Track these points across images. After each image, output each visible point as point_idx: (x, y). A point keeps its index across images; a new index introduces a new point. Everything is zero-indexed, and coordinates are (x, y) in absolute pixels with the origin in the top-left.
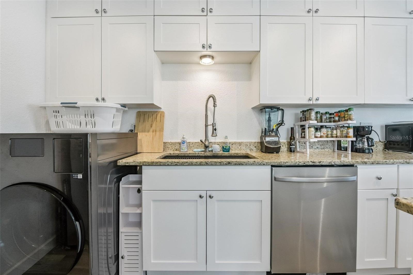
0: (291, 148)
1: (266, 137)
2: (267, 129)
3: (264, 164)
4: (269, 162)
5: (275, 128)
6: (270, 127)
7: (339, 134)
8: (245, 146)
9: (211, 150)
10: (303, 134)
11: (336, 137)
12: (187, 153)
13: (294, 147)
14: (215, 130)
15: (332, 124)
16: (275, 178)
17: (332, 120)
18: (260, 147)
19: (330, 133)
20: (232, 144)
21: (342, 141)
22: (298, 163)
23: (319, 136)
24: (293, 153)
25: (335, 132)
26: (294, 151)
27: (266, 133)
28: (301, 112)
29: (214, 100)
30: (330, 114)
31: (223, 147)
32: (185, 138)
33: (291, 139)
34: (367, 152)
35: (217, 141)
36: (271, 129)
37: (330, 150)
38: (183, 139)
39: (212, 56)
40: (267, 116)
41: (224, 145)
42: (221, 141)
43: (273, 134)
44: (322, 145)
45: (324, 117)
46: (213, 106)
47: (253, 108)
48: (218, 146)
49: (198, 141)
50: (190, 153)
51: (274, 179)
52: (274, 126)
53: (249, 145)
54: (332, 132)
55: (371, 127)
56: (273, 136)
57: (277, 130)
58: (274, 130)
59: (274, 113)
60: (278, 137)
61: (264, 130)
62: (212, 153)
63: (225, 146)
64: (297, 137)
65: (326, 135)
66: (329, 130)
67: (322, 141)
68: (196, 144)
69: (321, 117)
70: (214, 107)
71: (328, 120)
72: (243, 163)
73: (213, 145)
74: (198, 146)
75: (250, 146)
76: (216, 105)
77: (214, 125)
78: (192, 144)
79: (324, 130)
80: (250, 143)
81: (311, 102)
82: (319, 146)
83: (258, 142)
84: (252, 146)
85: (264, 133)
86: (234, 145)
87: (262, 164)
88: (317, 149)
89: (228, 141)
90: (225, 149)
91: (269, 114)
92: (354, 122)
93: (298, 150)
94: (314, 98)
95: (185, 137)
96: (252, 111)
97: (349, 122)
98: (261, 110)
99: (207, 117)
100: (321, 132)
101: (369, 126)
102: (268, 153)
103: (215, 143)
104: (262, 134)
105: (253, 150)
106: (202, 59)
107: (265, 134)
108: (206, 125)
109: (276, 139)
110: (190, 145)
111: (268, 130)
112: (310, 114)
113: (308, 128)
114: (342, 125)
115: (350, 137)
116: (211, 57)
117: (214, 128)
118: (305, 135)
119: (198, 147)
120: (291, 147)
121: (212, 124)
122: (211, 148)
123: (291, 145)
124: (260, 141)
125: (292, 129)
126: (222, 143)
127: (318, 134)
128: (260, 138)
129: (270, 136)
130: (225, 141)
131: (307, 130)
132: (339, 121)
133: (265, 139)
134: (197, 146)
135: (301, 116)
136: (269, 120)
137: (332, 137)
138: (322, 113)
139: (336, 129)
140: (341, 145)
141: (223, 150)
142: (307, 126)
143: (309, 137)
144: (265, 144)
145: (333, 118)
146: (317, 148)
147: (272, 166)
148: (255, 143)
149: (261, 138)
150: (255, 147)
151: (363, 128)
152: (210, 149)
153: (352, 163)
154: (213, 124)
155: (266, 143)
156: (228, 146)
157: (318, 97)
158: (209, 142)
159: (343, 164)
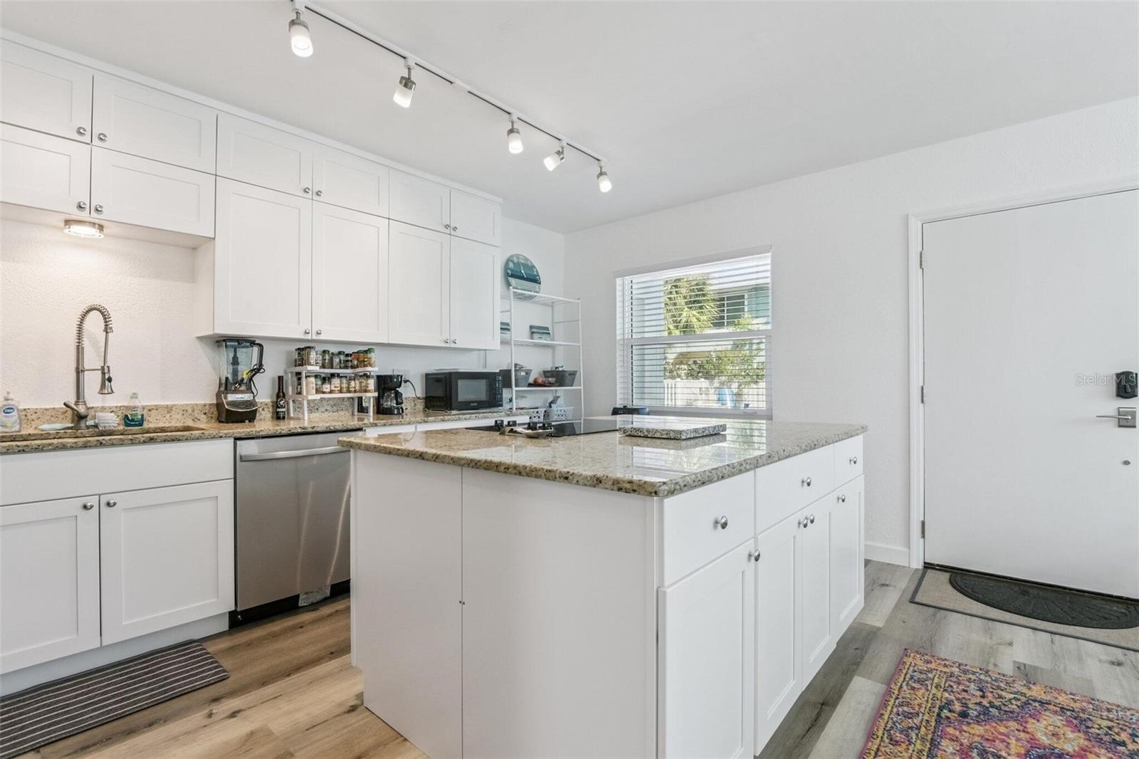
0: (278, 412)
1: (227, 393)
2: (230, 378)
3: (221, 437)
4: (229, 433)
5: (245, 376)
6: (237, 375)
7: (357, 388)
8: (181, 414)
9: (93, 424)
10: (299, 387)
11: (355, 392)
12: (22, 435)
13: (284, 410)
14: (110, 380)
15: (349, 371)
16: (241, 457)
17: (350, 364)
18: (216, 413)
19: (345, 385)
20: (150, 410)
21: (364, 398)
22: (279, 431)
23: (328, 390)
24: (282, 421)
25: (353, 383)
26: (284, 418)
27: (227, 386)
28: (296, 350)
29: (105, 319)
30: (347, 355)
31: (126, 416)
32: (12, 400)
33: (278, 396)
34: (396, 413)
35: (109, 405)
36: (240, 378)
37: (347, 414)
38: (5, 403)
39: (99, 225)
40: (231, 355)
41: (129, 413)
42: (119, 405)
43: (243, 388)
44: (335, 405)
45: (336, 360)
46: (104, 331)
47: (201, 338)
48: (113, 414)
49: (53, 407)
50: (31, 433)
51: (238, 459)
52: (244, 373)
53: (190, 411)
54: (349, 384)
55: (401, 377)
56: (242, 392)
57: (251, 379)
58: (245, 381)
59: (244, 350)
60: (253, 393)
61: (223, 381)
62: (96, 430)
63: (131, 415)
64: (290, 393)
65: (339, 388)
66: (344, 381)
67: (335, 398)
68: (48, 413)
69: (331, 360)
70: (105, 333)
71: (342, 365)
72: (181, 438)
73: (99, 414)
74: (52, 416)
75: (193, 411)
76: (111, 328)
77: (106, 371)
78: (35, 413)
79: (336, 381)
80: (193, 407)
81: (309, 337)
82: (329, 408)
83: (211, 405)
84: (196, 411)
85: (224, 386)
86: (153, 411)
87: (216, 436)
88: (327, 413)
89: (139, 404)
90: (133, 420)
91: (235, 352)
92: (376, 369)
93: (292, 415)
94: (314, 332)
95: (11, 396)
96: (197, 343)
97: (369, 369)
98: (217, 342)
99: (83, 353)
100: (330, 384)
101: (398, 376)
102: (232, 422)
103: (103, 409)
104: (219, 388)
105: (199, 420)
106: (72, 227)
107: (226, 389)
108: (77, 368)
109: (247, 397)
110: (26, 416)
111: (232, 382)
112: (309, 354)
113: (306, 377)
114: (362, 374)
115: (369, 391)
116: (97, 226)
117: (107, 377)
118: (301, 388)
119: (52, 419)
120: (278, 410)
121: (100, 368)
122: (93, 421)
123: (279, 408)
124: (215, 402)
125: (280, 379)
126: (122, 408)
127: (326, 387)
128: (215, 396)
129: (236, 391)
130: (131, 404)
131: (304, 381)
132: (357, 367)
133: (226, 398)
134: (48, 418)
135: (297, 357)
136: (235, 362)
137: (349, 391)
138: (332, 353)
139: (354, 380)
140: (362, 404)
141: (125, 422)
142: (304, 375)
143: (307, 393)
144: (226, 407)
145: (351, 361)
146: (326, 410)
147: (236, 439)
148: (205, 405)
149: (218, 395)
150: (205, 414)
151: (391, 377)
152: (90, 423)
153: (358, 426)
154: (103, 368)
155: (227, 404)
156: (139, 414)
157: (320, 328)
158: (87, 406)
159: (345, 428)
